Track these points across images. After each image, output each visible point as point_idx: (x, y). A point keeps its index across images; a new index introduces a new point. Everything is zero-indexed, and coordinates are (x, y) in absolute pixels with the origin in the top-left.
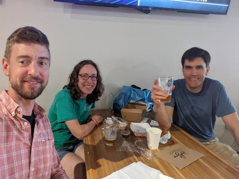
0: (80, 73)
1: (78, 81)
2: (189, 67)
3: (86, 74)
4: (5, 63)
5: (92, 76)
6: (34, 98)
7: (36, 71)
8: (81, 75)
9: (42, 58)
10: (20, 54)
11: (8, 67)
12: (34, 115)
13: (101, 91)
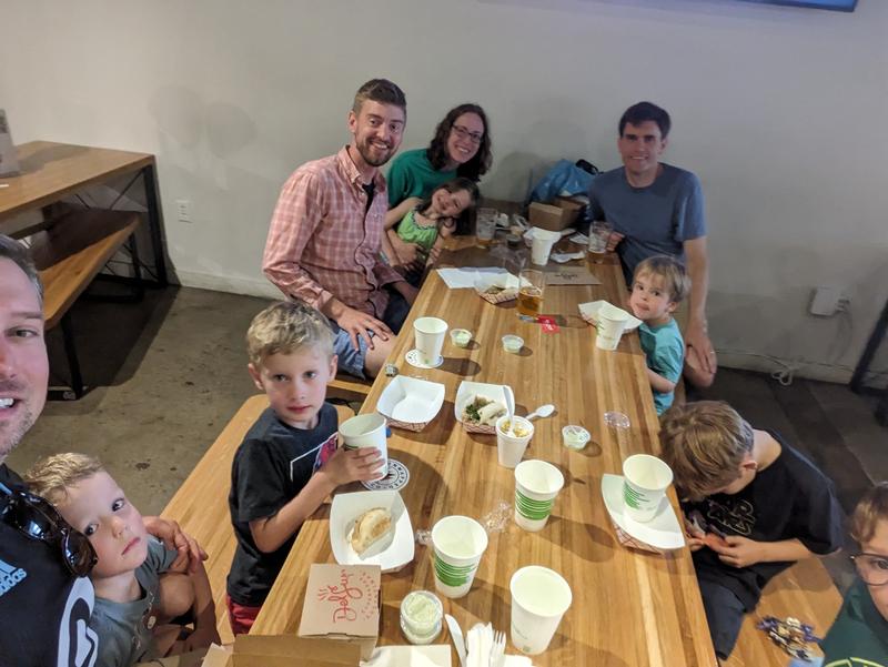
0: (456, 124)
1: (448, 136)
2: (633, 137)
3: (465, 128)
4: (352, 118)
5: (474, 135)
6: (378, 166)
7: (386, 134)
8: (456, 128)
9: (395, 121)
10: (371, 112)
11: (355, 123)
12: (373, 185)
13: (487, 165)
